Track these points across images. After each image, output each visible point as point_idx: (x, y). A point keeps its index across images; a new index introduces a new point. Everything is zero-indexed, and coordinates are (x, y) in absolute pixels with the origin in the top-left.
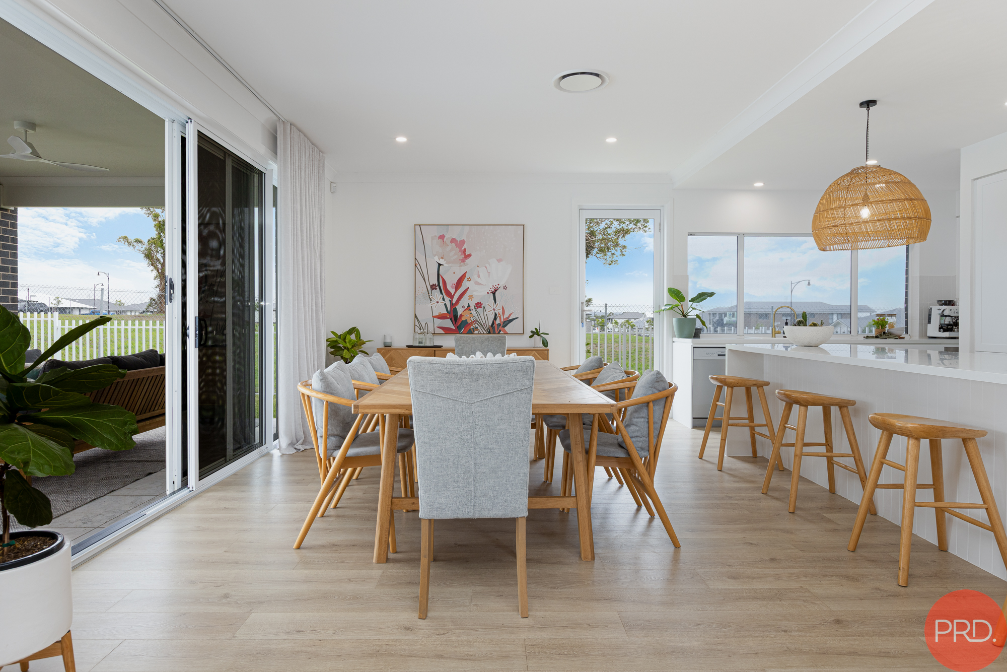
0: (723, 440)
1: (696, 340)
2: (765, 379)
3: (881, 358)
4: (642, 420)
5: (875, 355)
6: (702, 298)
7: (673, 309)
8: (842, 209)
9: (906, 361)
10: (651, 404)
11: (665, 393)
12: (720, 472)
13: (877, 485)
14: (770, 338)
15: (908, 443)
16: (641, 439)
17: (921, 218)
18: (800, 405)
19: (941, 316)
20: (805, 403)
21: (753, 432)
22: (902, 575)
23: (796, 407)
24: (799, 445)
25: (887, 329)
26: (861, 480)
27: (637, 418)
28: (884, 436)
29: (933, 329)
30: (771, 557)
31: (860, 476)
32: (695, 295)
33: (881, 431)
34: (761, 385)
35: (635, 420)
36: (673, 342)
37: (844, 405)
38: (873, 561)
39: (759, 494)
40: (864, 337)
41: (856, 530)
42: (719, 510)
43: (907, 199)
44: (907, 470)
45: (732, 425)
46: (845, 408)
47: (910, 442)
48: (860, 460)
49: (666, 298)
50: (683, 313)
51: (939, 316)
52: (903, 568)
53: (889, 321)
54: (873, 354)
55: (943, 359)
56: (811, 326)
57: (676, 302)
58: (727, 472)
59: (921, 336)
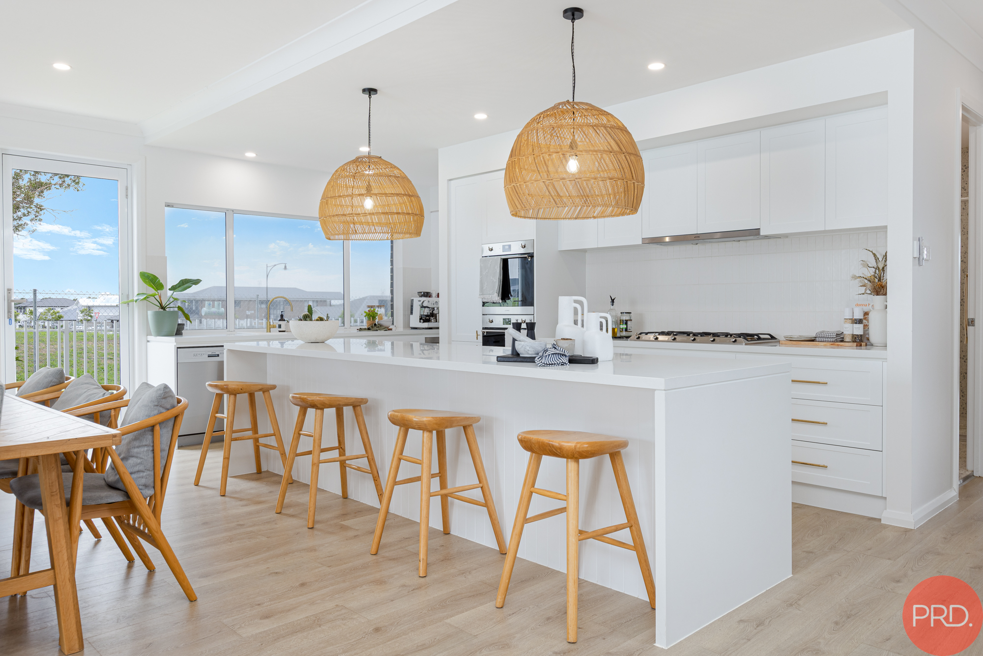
0: (227, 459)
1: (179, 338)
2: (270, 382)
3: (372, 351)
4: (146, 449)
5: (367, 349)
6: (186, 285)
7: (148, 299)
8: (350, 198)
9: (393, 353)
10: (157, 428)
11: (174, 412)
12: (223, 498)
13: (396, 482)
14: (264, 333)
15: (423, 436)
16: (145, 474)
17: (417, 215)
18: (316, 409)
19: (421, 307)
20: (320, 406)
21: (258, 444)
22: (422, 566)
23: (311, 412)
24: (316, 452)
25: (377, 320)
26: (374, 480)
27: (138, 447)
28: (401, 433)
29: (415, 321)
30: (301, 582)
31: (373, 475)
32: (176, 282)
33: (398, 427)
34: (266, 390)
35: (136, 450)
36: (148, 341)
37: (357, 405)
38: (394, 559)
39: (273, 515)
40: (358, 330)
41: (378, 532)
42: (233, 543)
43: (406, 195)
44: (423, 462)
45: (236, 439)
46: (359, 407)
47: (425, 435)
48: (373, 459)
49: (137, 286)
50: (161, 305)
51: (419, 307)
52: (423, 559)
53: (379, 313)
54: (365, 347)
55: (423, 350)
56: (317, 320)
57: (151, 291)
58: (232, 496)
59: (404, 327)
